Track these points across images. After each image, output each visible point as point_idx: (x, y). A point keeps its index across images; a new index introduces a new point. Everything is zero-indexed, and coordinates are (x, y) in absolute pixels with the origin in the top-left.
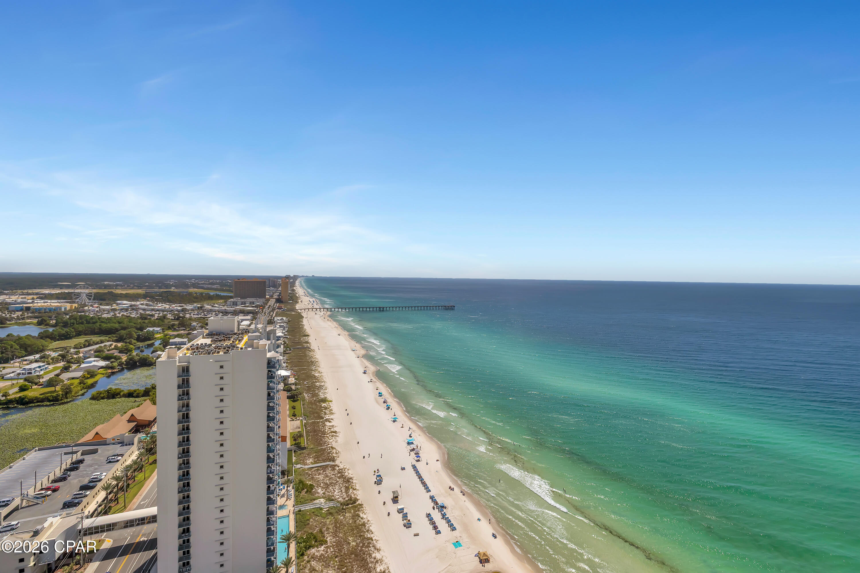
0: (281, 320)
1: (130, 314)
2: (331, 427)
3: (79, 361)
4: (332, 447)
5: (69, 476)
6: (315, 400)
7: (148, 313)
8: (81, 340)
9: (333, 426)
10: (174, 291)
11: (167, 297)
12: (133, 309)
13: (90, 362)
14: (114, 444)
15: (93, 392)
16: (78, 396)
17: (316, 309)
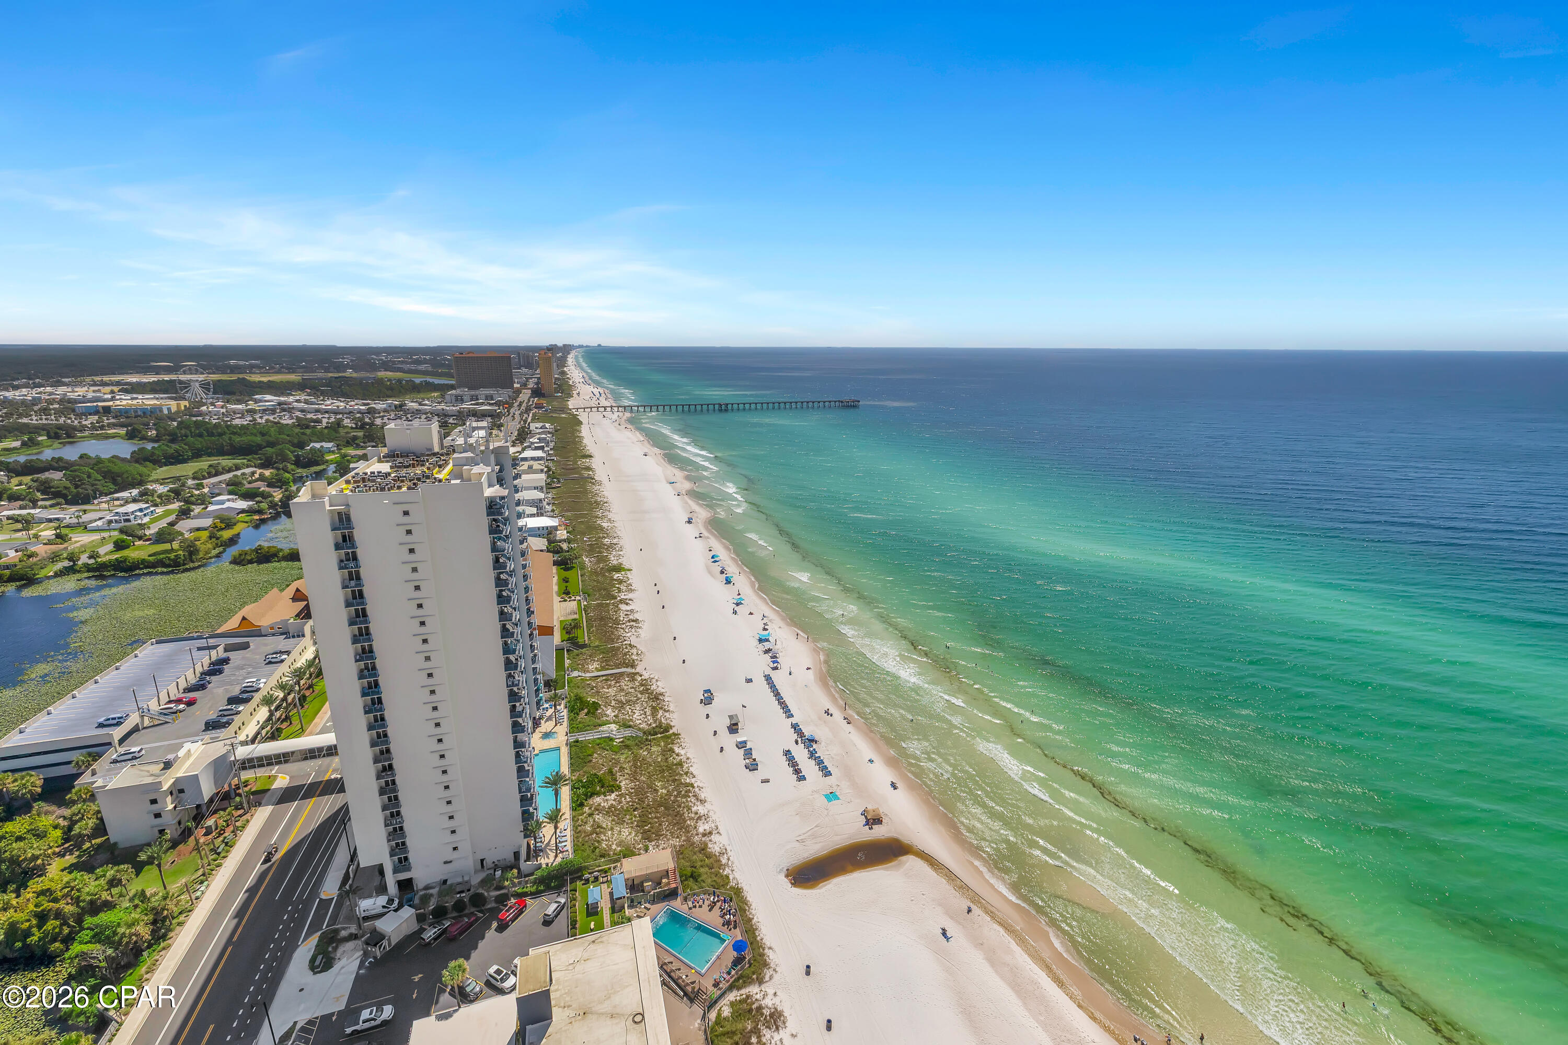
0: (541, 428)
1: (280, 418)
2: (628, 613)
3: (203, 501)
4: (630, 645)
5: (209, 683)
6: (602, 568)
7: (310, 416)
8: (203, 464)
9: (632, 611)
10: (351, 375)
11: (340, 387)
12: (284, 410)
13: (222, 502)
14: (273, 635)
15: (233, 551)
16: (211, 558)
17: (605, 408)
